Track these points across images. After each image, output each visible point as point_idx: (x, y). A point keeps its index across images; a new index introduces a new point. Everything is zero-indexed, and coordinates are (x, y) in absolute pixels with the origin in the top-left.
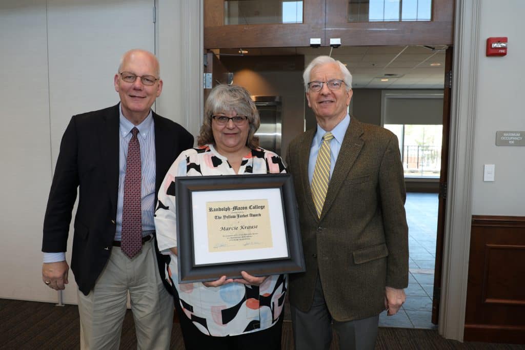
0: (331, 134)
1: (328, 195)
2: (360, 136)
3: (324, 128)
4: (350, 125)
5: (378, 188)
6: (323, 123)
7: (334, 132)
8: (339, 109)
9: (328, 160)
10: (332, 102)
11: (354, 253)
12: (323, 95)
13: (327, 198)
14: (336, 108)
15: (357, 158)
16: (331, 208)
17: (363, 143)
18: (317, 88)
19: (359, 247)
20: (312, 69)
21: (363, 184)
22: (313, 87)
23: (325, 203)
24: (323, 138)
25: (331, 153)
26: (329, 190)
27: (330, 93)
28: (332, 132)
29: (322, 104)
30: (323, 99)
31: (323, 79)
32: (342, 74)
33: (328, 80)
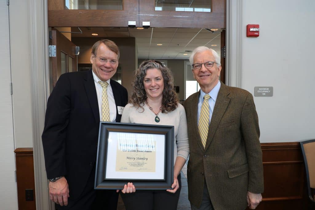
0: (209, 95)
1: (209, 134)
2: (227, 96)
3: (204, 91)
4: (220, 88)
5: (241, 129)
6: (203, 89)
7: (210, 94)
8: (213, 79)
9: (208, 112)
10: (209, 75)
11: (228, 171)
12: (202, 72)
13: (208, 137)
14: (212, 79)
15: (226, 110)
16: (211, 142)
17: (229, 100)
18: (198, 67)
19: (231, 167)
20: (194, 56)
21: (231, 126)
22: (196, 66)
23: (207, 140)
24: (204, 98)
25: (209, 108)
26: (209, 131)
27: (207, 70)
28: (209, 94)
29: (202, 78)
30: (202, 74)
31: (202, 62)
32: (214, 58)
33: (205, 62)
